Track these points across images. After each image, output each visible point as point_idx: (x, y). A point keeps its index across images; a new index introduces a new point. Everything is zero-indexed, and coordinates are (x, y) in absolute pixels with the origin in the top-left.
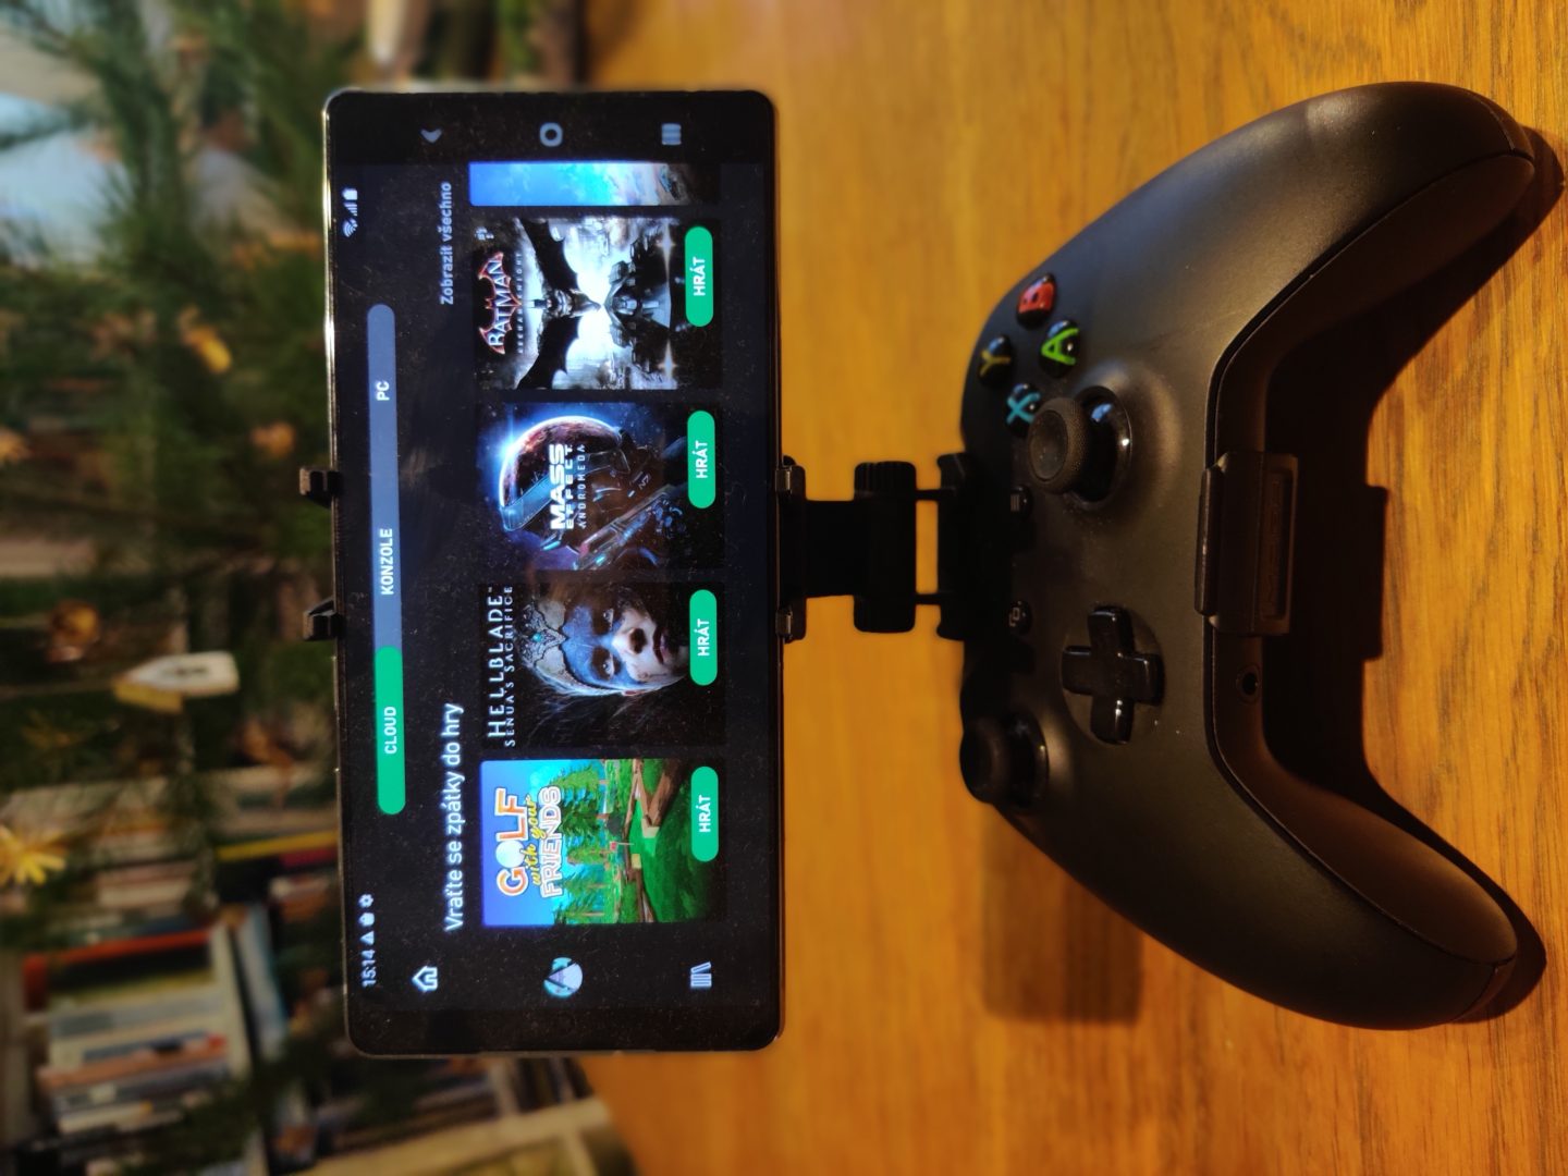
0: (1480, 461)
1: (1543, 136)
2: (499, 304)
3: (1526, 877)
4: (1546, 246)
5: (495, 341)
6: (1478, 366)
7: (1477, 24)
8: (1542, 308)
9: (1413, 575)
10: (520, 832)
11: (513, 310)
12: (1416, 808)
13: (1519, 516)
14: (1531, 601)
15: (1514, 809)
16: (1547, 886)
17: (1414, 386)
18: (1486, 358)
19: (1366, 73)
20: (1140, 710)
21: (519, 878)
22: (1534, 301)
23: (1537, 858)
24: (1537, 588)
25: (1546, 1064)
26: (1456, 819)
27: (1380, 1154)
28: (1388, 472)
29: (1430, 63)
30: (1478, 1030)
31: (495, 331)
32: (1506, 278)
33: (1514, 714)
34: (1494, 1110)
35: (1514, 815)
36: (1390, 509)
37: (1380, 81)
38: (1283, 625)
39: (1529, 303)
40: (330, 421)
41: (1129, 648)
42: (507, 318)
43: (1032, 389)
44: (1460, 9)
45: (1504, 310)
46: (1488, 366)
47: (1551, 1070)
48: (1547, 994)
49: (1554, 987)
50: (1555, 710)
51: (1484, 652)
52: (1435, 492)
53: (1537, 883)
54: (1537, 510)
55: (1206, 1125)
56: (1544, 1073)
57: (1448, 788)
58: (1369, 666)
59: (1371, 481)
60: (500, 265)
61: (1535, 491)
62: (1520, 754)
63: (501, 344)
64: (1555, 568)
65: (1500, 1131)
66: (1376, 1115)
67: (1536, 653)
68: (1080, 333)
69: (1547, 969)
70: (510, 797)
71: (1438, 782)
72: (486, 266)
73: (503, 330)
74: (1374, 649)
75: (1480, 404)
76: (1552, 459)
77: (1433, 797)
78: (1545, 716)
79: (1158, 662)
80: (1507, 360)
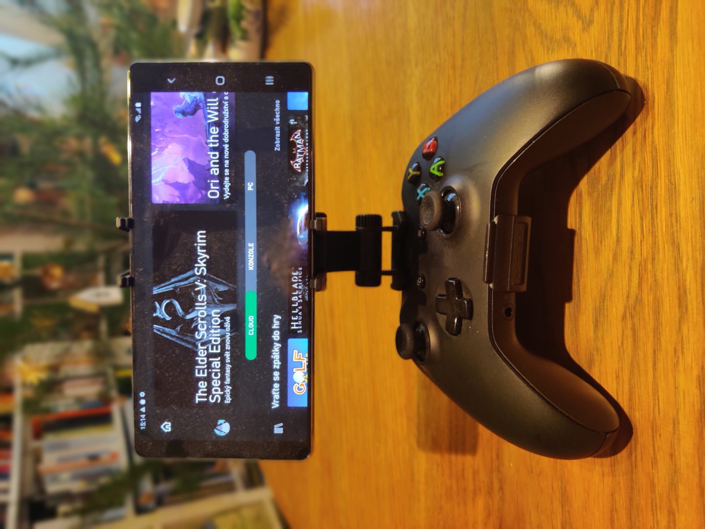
0: (611, 219)
1: (638, 82)
2: (299, 151)
3: (626, 397)
4: (638, 128)
5: (297, 166)
6: (611, 178)
7: (613, 33)
8: (636, 154)
9: (584, 267)
10: (303, 368)
11: (304, 154)
12: (584, 366)
13: (626, 244)
14: (630, 280)
15: (622, 367)
16: (634, 400)
17: (587, 187)
18: (614, 175)
19: (570, 54)
20: (464, 322)
21: (302, 387)
22: (633, 151)
23: (630, 389)
24: (632, 274)
25: (632, 475)
26: (600, 371)
27: (569, 512)
28: (576, 223)
29: (595, 48)
30: (607, 461)
31: (297, 162)
32: (623, 141)
33: (622, 327)
34: (612, 495)
35: (622, 370)
36: (576, 239)
37: (576, 57)
38: (524, 288)
39: (631, 153)
40: (129, 198)
41: (460, 295)
42: (302, 157)
43: (427, 186)
44: (606, 26)
45: (622, 155)
46: (615, 179)
47: (634, 478)
48: (633, 446)
49: (636, 442)
50: (638, 326)
51: (612, 300)
52: (593, 231)
53: (630, 399)
54: (633, 241)
55: (502, 499)
56: (632, 480)
57: (597, 358)
58: (567, 305)
59: (569, 227)
60: (299, 134)
61: (632, 233)
62: (625, 344)
63: (299, 167)
64: (639, 266)
65: (614, 504)
66: (568, 496)
67: (632, 301)
68: (445, 162)
69: (633, 436)
70: (299, 354)
71: (593, 355)
72: (293, 135)
73: (300, 162)
74: (569, 298)
75: (612, 194)
76: (639, 219)
77: (591, 362)
78: (634, 328)
79: (470, 302)
80: (622, 176)
